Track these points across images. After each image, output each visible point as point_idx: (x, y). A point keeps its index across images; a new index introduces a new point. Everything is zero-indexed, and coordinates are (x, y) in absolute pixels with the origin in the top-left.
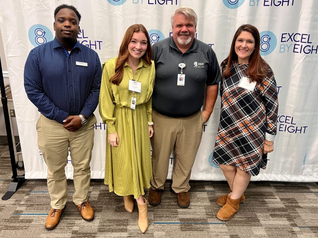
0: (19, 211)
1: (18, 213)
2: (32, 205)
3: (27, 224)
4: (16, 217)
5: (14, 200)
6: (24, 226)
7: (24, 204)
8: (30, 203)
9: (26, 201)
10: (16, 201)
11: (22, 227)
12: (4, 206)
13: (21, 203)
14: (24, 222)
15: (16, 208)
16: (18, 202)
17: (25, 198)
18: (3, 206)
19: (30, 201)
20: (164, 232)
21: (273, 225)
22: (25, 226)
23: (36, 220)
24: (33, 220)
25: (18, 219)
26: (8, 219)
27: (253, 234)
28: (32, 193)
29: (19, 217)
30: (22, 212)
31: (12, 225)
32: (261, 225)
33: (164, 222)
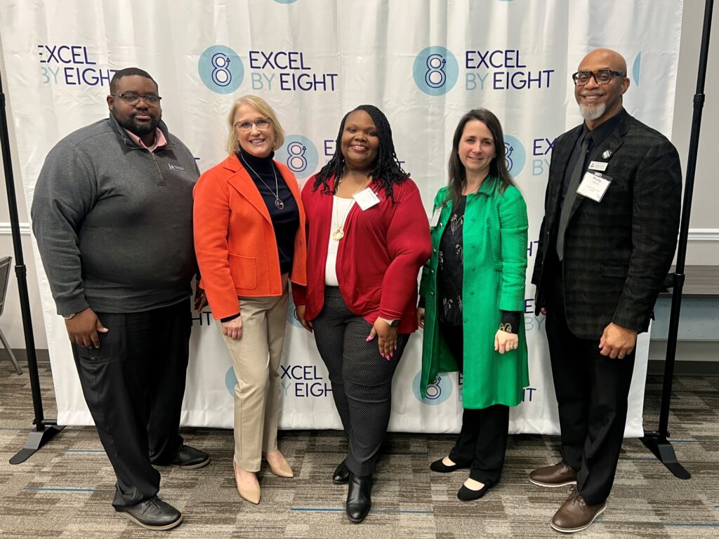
0: (37, 483)
1: (35, 486)
2: (62, 474)
3: (46, 507)
4: (30, 494)
5: (32, 464)
6: (40, 510)
7: (49, 472)
8: (60, 471)
9: (54, 466)
10: (36, 466)
11: (37, 511)
12: (12, 475)
13: (45, 470)
14: (42, 503)
15: (33, 478)
16: (39, 468)
17: (53, 461)
18: (9, 475)
19: (61, 466)
20: (306, 525)
21: (530, 516)
22: (42, 510)
23: (66, 500)
24: (59, 499)
25: (32, 498)
26: (13, 498)
27: (484, 532)
28: (68, 453)
29: (35, 494)
30: (42, 486)
31: (19, 506)
32: (506, 517)
33: (312, 508)
